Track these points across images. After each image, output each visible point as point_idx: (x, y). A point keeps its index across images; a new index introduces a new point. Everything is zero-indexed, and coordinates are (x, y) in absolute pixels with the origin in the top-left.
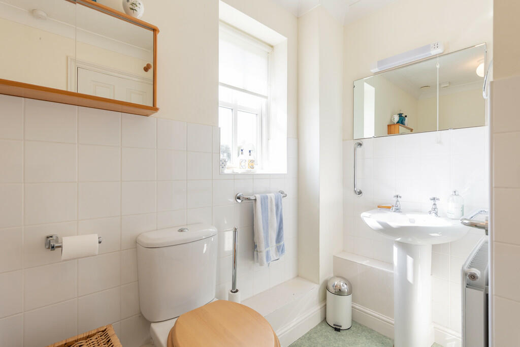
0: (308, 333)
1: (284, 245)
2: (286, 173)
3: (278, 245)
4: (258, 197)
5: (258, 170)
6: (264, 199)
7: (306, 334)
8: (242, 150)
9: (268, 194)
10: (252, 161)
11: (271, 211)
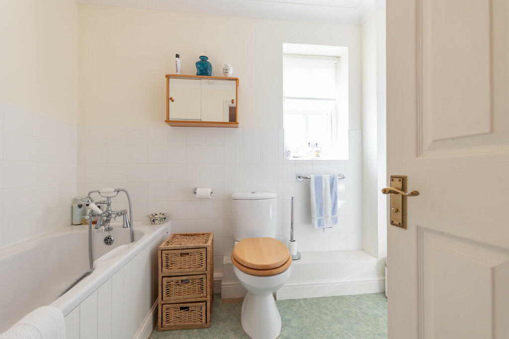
0: (360, 295)
1: (337, 217)
2: (348, 159)
3: (333, 216)
4: (313, 177)
5: (323, 157)
6: (319, 180)
7: (358, 295)
8: (317, 144)
9: (322, 175)
10: (317, 151)
11: (326, 189)
